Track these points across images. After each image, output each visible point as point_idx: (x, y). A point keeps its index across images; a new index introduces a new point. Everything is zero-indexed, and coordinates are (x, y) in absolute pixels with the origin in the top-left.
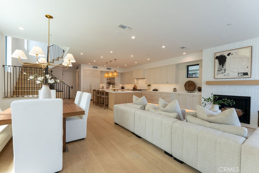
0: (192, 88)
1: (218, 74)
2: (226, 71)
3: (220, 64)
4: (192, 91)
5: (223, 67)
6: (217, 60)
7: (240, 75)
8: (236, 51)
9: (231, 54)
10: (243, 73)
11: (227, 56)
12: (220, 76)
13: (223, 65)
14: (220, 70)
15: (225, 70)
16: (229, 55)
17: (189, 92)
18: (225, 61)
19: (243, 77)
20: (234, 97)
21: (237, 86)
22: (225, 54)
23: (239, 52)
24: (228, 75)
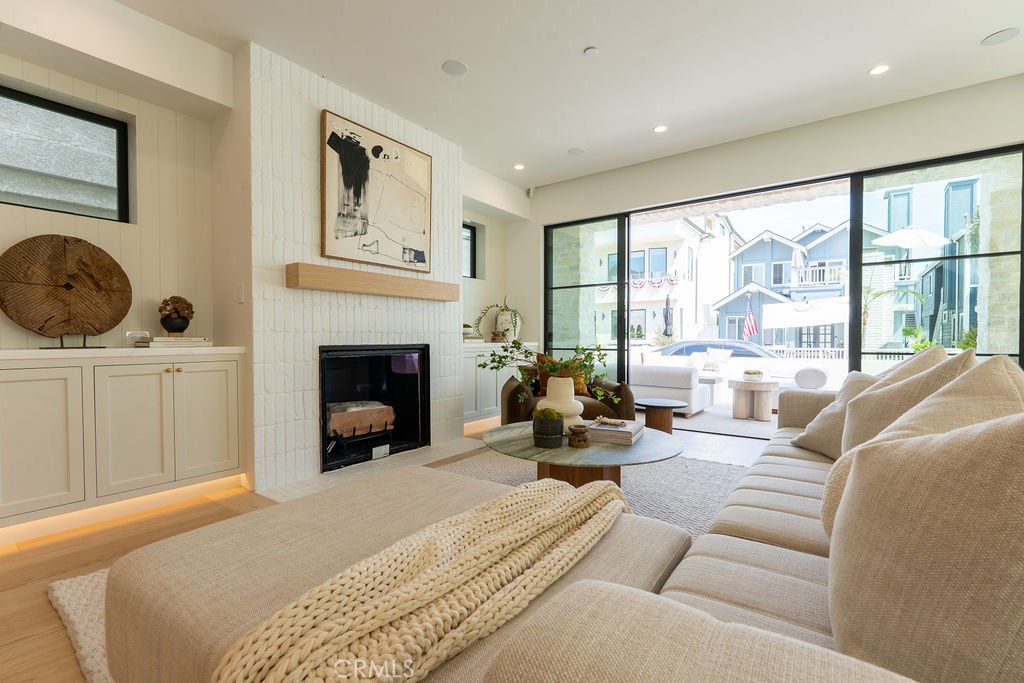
0: (87, 301)
1: (340, 235)
2: (369, 229)
3: (347, 185)
5: (358, 204)
6: (333, 156)
7: (406, 258)
8: (397, 148)
9: (382, 154)
10: (415, 251)
11: (369, 154)
13: (357, 195)
14: (346, 216)
15: (365, 219)
16: (376, 153)
18: (365, 177)
22: (367, 144)
23: (407, 163)
24: (373, 248)
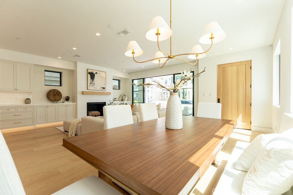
3: (91, 79)
4: (58, 101)
5: (93, 81)
6: (89, 75)
7: (101, 89)
8: (100, 72)
10: (103, 87)
11: (95, 74)
12: (91, 88)
13: (93, 80)
14: (91, 83)
15: (94, 84)
16: (96, 73)
17: (55, 102)
18: (94, 77)
19: (103, 90)
22: (94, 72)
23: (101, 74)
24: (96, 88)
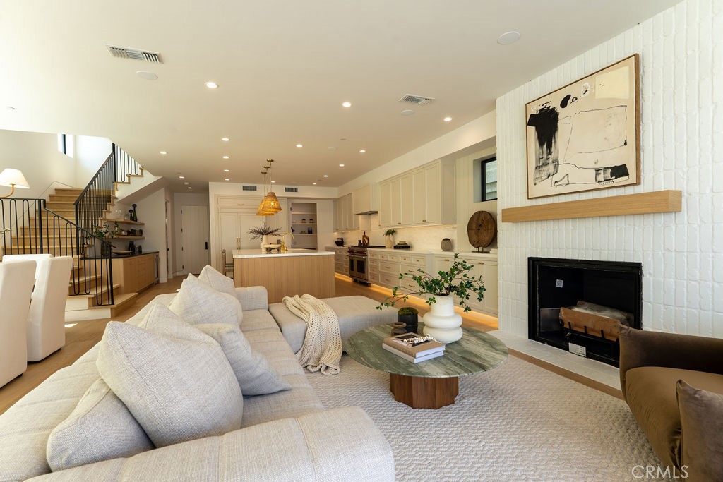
0: (484, 236)
1: (537, 182)
2: (560, 168)
3: (541, 144)
4: (485, 246)
5: (550, 153)
7: (601, 178)
8: (586, 83)
9: (570, 101)
10: (611, 168)
12: (545, 187)
13: (549, 147)
14: (542, 166)
15: (556, 162)
16: (564, 104)
17: (481, 249)
18: (555, 129)
19: (609, 184)
20: (590, 267)
21: (597, 222)
22: (555, 103)
23: (597, 88)
24: (565, 182)
